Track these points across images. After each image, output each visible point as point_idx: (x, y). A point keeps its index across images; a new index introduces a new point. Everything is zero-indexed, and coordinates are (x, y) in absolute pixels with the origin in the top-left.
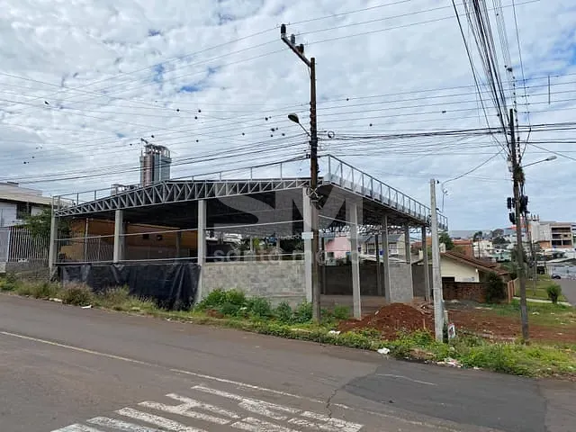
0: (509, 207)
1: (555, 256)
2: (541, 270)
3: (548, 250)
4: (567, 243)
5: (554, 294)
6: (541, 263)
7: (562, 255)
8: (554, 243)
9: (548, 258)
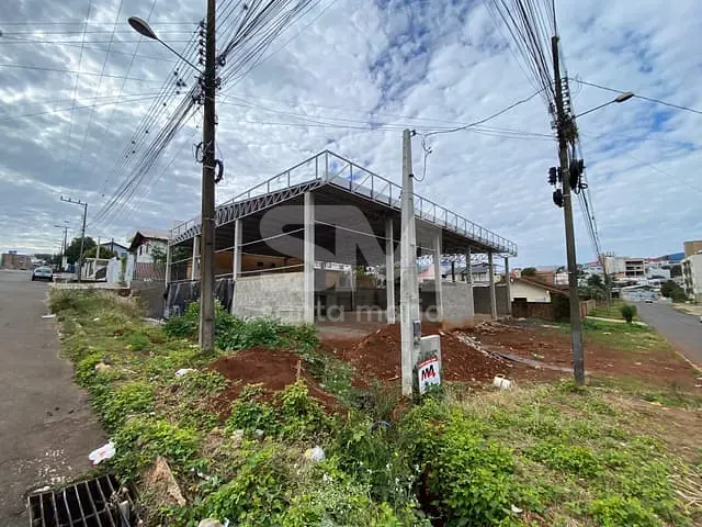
0: (553, 181)
1: (629, 284)
2: (616, 295)
3: (623, 279)
4: (639, 273)
5: (628, 314)
6: (615, 289)
7: (635, 283)
8: (627, 274)
9: (622, 285)
